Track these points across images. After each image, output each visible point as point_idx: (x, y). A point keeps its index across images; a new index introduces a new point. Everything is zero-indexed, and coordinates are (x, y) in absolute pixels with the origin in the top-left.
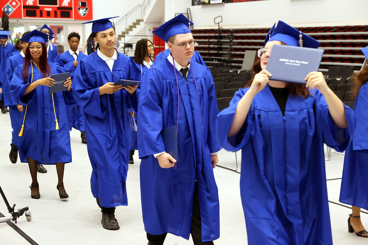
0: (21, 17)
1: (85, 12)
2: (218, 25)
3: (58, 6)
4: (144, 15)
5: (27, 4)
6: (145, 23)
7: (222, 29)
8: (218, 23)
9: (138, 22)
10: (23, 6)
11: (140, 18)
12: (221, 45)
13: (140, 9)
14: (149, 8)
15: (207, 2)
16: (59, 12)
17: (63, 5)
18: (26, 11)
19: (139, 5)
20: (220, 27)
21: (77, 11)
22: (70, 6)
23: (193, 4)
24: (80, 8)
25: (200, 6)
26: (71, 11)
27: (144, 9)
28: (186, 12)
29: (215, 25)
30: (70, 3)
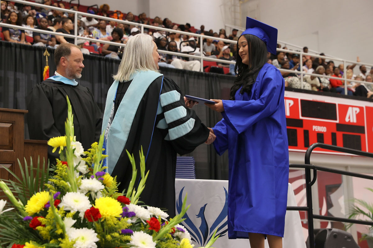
3: (338, 122)
16: (340, 136)
17: (347, 120)
22: (360, 124)
26: (362, 135)
30: (359, 116)
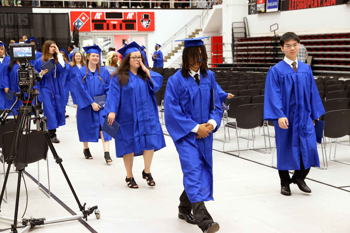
0: (90, 31)
1: (148, 23)
2: (274, 32)
3: (123, 19)
4: (203, 25)
5: (95, 18)
6: (204, 32)
7: (278, 36)
8: (274, 31)
9: (197, 31)
10: (92, 20)
11: (198, 28)
12: (277, 51)
13: (199, 19)
14: (207, 18)
15: (263, 10)
16: (124, 25)
17: (128, 18)
18: (95, 24)
19: (198, 16)
20: (276, 34)
21: (141, 23)
22: (134, 19)
23: (250, 13)
24: (143, 20)
25: (257, 15)
26: (134, 23)
27: (203, 19)
28: (243, 21)
29: (271, 32)
30: (134, 16)
